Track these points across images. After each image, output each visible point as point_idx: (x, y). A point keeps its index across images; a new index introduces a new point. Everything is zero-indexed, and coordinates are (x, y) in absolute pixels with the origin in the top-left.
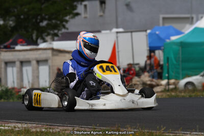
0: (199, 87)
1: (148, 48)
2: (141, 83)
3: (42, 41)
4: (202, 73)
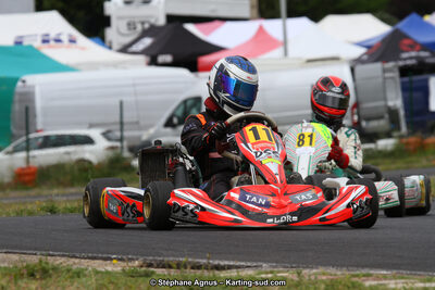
0: (6, 178)
4: (10, 148)
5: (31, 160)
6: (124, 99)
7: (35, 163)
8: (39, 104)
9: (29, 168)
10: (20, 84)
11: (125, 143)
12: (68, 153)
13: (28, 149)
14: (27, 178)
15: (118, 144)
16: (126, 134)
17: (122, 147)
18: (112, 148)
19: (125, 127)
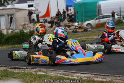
0: (94, 26)
1: (66, 6)
2: (64, 25)
3: (7, 4)
4: (95, 19)
5: (100, 21)
6: (121, 6)
7: (101, 22)
8: (102, 8)
9: (99, 23)
10: (98, 4)
11: (122, 17)
12: (108, 19)
13: (99, 19)
14: (99, 26)
15: (120, 17)
16: (121, 14)
17: (121, 17)
18: (118, 18)
19: (121, 12)
